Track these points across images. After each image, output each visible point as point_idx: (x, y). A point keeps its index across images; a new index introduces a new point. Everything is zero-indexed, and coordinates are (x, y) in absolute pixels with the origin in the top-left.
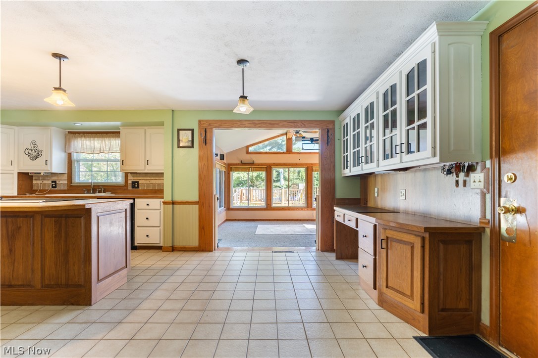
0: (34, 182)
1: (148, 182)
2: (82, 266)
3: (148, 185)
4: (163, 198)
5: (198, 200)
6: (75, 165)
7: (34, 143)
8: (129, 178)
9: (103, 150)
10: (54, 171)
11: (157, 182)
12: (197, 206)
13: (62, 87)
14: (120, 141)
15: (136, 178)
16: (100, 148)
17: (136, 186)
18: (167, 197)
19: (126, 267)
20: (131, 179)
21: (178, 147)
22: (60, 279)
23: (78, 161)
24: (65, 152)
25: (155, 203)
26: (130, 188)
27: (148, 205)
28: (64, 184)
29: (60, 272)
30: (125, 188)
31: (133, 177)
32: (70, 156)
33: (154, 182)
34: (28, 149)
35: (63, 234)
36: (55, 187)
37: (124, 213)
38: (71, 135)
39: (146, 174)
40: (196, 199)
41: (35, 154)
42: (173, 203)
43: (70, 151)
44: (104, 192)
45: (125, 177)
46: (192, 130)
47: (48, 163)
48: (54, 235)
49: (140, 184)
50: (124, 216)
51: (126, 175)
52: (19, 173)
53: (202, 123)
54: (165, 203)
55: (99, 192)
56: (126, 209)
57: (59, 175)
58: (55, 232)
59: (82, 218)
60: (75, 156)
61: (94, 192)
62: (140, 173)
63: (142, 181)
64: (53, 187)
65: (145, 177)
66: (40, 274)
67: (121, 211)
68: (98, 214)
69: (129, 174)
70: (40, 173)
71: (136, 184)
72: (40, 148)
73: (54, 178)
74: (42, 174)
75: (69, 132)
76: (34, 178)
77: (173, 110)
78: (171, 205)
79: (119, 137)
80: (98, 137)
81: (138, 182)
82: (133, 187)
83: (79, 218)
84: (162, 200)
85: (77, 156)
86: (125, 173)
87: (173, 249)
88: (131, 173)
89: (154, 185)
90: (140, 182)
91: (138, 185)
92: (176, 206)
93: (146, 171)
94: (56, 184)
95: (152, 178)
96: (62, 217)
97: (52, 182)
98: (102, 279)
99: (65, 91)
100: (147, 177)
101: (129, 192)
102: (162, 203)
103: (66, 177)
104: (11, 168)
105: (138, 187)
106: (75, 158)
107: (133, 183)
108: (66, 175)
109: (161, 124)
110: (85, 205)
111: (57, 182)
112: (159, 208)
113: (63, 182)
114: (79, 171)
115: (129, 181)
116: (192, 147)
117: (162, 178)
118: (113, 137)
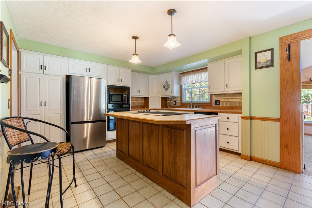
0: (167, 102)
1: (226, 100)
2: (185, 171)
3: (226, 103)
4: (241, 113)
5: (279, 117)
6: (184, 91)
7: (166, 82)
8: (213, 98)
9: (198, 81)
10: (175, 95)
11: (233, 100)
12: (278, 124)
13: (173, 33)
14: (207, 74)
15: (217, 98)
16: (196, 80)
17: (218, 103)
18: (246, 112)
19: (216, 174)
20: (214, 98)
21: (256, 69)
22: (171, 175)
23: (185, 89)
24: (179, 85)
25: (235, 117)
26: (214, 105)
27: (228, 118)
28: (179, 103)
29: (171, 169)
30: (211, 105)
31: (216, 97)
32: (181, 86)
33: (231, 100)
34: (164, 85)
35: (173, 142)
36: (175, 104)
37: (215, 127)
38: (182, 75)
39: (225, 95)
40: (278, 116)
41: (167, 87)
42: (251, 118)
43: (181, 84)
44: (198, 108)
45: (211, 97)
46: (272, 50)
47: (172, 92)
48: (168, 140)
49: (220, 102)
50: (215, 130)
51: (211, 95)
52: (162, 97)
53: (284, 39)
54: (243, 118)
55: (196, 107)
56: (216, 124)
57: (177, 98)
58: (169, 138)
59: (185, 131)
60: (183, 86)
61: (193, 107)
62: (220, 94)
63: (222, 100)
64: (174, 104)
65: (224, 97)
66: (162, 166)
67: (212, 126)
68: (196, 129)
69: (213, 95)
70: (169, 97)
71: (218, 102)
72: (169, 84)
73: (175, 100)
74: (170, 98)
75: (181, 73)
76: (167, 100)
77: (250, 37)
78: (249, 120)
79: (207, 71)
80: (194, 74)
81: (219, 101)
82: (216, 104)
83: (183, 131)
84: (240, 115)
85: (185, 87)
86: (211, 94)
87: (251, 159)
88: (214, 94)
89: (231, 102)
90: (221, 100)
91: (219, 103)
92: (254, 121)
93: (226, 92)
94: (175, 103)
95: (230, 98)
96: (172, 128)
97: (174, 102)
98: (199, 185)
99: (174, 35)
100: (226, 97)
101: (213, 108)
102: (240, 118)
103: (179, 99)
104: (159, 95)
105: (219, 104)
106: (183, 87)
107: (216, 101)
108: (180, 98)
109: (239, 53)
110: (186, 121)
111: (176, 102)
112: (238, 122)
113: (178, 101)
114: (185, 95)
115: (213, 100)
116: (272, 65)
117: (240, 97)
118: (203, 72)
